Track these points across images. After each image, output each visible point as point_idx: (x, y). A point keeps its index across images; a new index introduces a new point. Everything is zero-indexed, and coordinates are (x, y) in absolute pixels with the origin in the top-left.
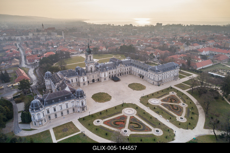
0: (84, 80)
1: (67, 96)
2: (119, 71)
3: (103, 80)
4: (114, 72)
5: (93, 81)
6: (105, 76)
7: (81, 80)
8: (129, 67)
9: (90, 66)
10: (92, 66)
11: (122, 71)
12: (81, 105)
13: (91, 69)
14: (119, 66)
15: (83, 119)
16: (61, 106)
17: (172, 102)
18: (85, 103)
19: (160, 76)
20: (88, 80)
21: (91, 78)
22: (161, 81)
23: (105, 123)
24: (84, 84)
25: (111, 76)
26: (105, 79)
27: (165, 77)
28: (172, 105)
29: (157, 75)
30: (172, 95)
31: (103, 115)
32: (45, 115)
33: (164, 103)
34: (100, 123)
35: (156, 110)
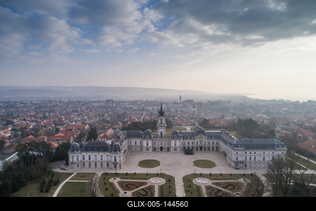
0: (147, 144)
1: (103, 148)
2: (199, 144)
3: (172, 149)
4: (189, 143)
5: (161, 149)
6: (175, 145)
7: (145, 143)
8: (215, 141)
9: (160, 130)
10: (163, 130)
11: (203, 144)
13: (161, 134)
14: (198, 137)
15: (107, 174)
16: (96, 156)
17: (225, 188)
18: (118, 160)
19: (241, 155)
20: (156, 146)
21: (158, 144)
22: (242, 162)
23: (119, 183)
24: (148, 149)
25: (187, 147)
26: (175, 149)
27: (253, 159)
28: (219, 190)
29: (233, 152)
30: (240, 182)
31: (127, 177)
32: (79, 159)
33: (212, 185)
34: (115, 181)
35: (189, 189)
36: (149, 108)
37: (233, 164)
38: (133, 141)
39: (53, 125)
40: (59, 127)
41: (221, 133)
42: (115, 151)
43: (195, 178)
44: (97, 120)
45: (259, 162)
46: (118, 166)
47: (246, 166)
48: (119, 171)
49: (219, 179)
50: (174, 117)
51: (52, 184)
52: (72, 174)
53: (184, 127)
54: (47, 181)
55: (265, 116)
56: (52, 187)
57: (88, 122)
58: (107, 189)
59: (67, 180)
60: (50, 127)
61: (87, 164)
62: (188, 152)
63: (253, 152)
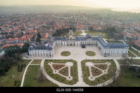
0: (65, 43)
1: (44, 48)
2: (88, 42)
3: (76, 45)
4: (85, 42)
5: (71, 45)
6: (77, 43)
7: (63, 43)
8: (96, 41)
9: (70, 36)
10: (71, 36)
11: (90, 42)
12: (49, 54)
13: (71, 38)
14: (88, 39)
15: (47, 60)
16: (41, 52)
17: (99, 68)
18: (51, 53)
19: (108, 51)
20: (68, 44)
21: (70, 43)
22: (108, 54)
23: (53, 65)
24: (65, 45)
25: (82, 44)
26: (77, 45)
27: (113, 52)
28: (97, 69)
29: (104, 49)
30: (106, 64)
31: (56, 62)
32: (34, 53)
33: (94, 66)
34: (51, 64)
35: (84, 68)
36: (64, 18)
37: (103, 54)
38: (58, 42)
39: (20, 30)
40: (23, 31)
41: (99, 37)
42: (50, 50)
43: (86, 62)
44: (41, 26)
45: (116, 54)
46: (52, 56)
47: (109, 55)
48: (52, 59)
49: (97, 63)
50: (76, 23)
51: (23, 66)
52: (31, 60)
53: (81, 30)
54: (21, 65)
55: (119, 22)
56: (23, 68)
57: (36, 28)
58: (47, 69)
59: (29, 64)
60: (19, 32)
61: (37, 55)
62: (83, 46)
63: (113, 49)
